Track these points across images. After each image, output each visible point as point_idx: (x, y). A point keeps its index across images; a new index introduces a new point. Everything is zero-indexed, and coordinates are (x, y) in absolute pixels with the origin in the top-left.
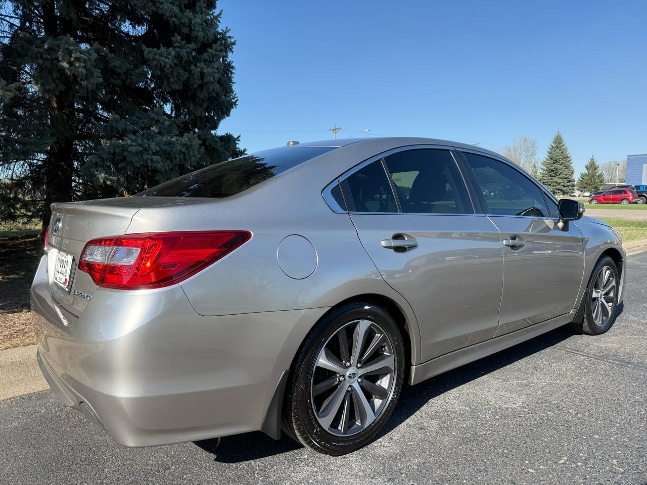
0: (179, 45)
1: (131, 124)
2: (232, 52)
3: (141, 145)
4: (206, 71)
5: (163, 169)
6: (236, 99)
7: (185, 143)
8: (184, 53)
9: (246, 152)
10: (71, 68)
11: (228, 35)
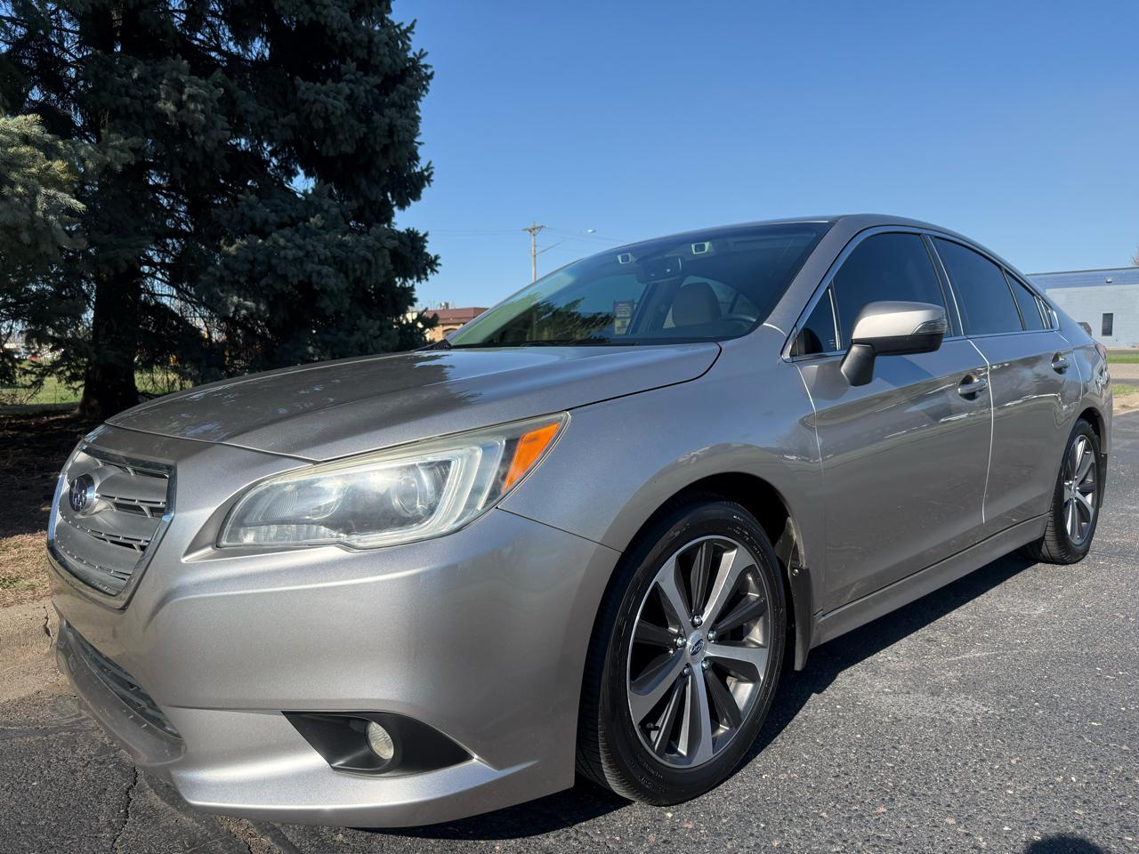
0: (353, 77)
2: (427, 91)
5: (335, 288)
6: (430, 171)
7: (371, 244)
8: (360, 91)
10: (181, 112)
11: (422, 62)
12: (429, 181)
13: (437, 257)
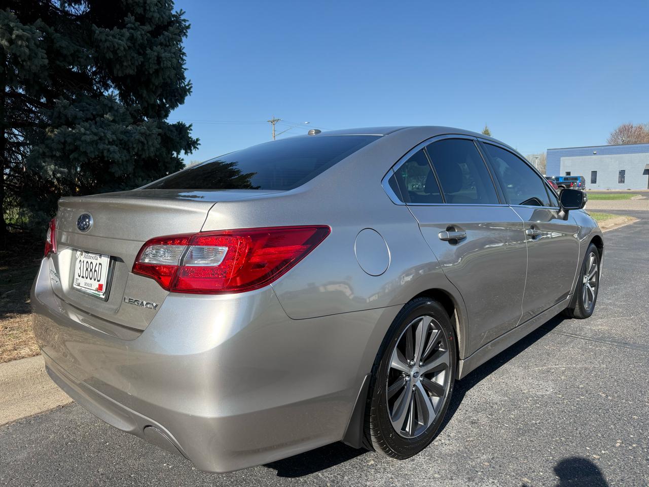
0: (133, 26)
1: (80, 110)
2: (187, 36)
3: (95, 134)
4: (163, 55)
5: (120, 160)
6: (190, 86)
7: (143, 132)
8: (138, 35)
9: (198, 142)
10: (12, 46)
11: (182, 17)
12: (190, 92)
13: (198, 140)
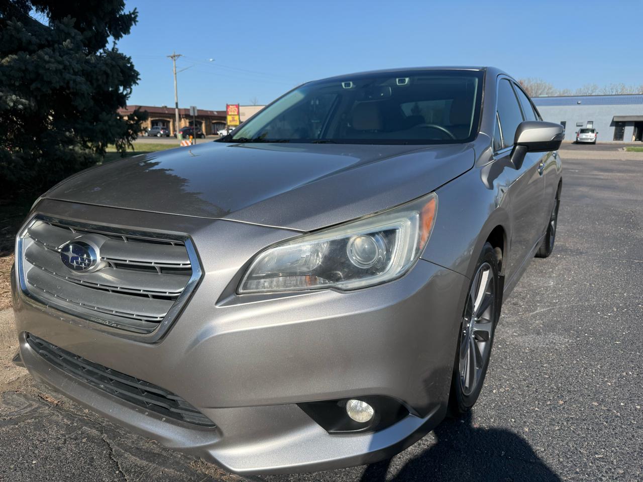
6: (135, 15)
12: (135, 21)
